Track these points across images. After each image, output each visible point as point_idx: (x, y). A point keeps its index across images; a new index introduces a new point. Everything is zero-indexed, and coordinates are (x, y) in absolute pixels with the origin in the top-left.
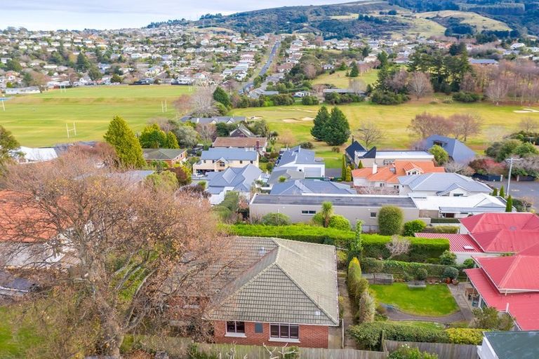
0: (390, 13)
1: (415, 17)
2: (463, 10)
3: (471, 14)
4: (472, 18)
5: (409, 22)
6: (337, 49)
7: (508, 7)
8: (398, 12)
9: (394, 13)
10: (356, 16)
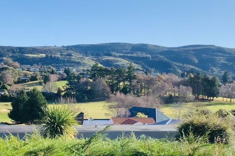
0: (67, 55)
1: (85, 59)
2: (115, 56)
3: (120, 59)
4: (121, 61)
5: (81, 61)
6: (30, 71)
7: (142, 56)
8: (73, 55)
9: (70, 55)
10: (44, 55)
